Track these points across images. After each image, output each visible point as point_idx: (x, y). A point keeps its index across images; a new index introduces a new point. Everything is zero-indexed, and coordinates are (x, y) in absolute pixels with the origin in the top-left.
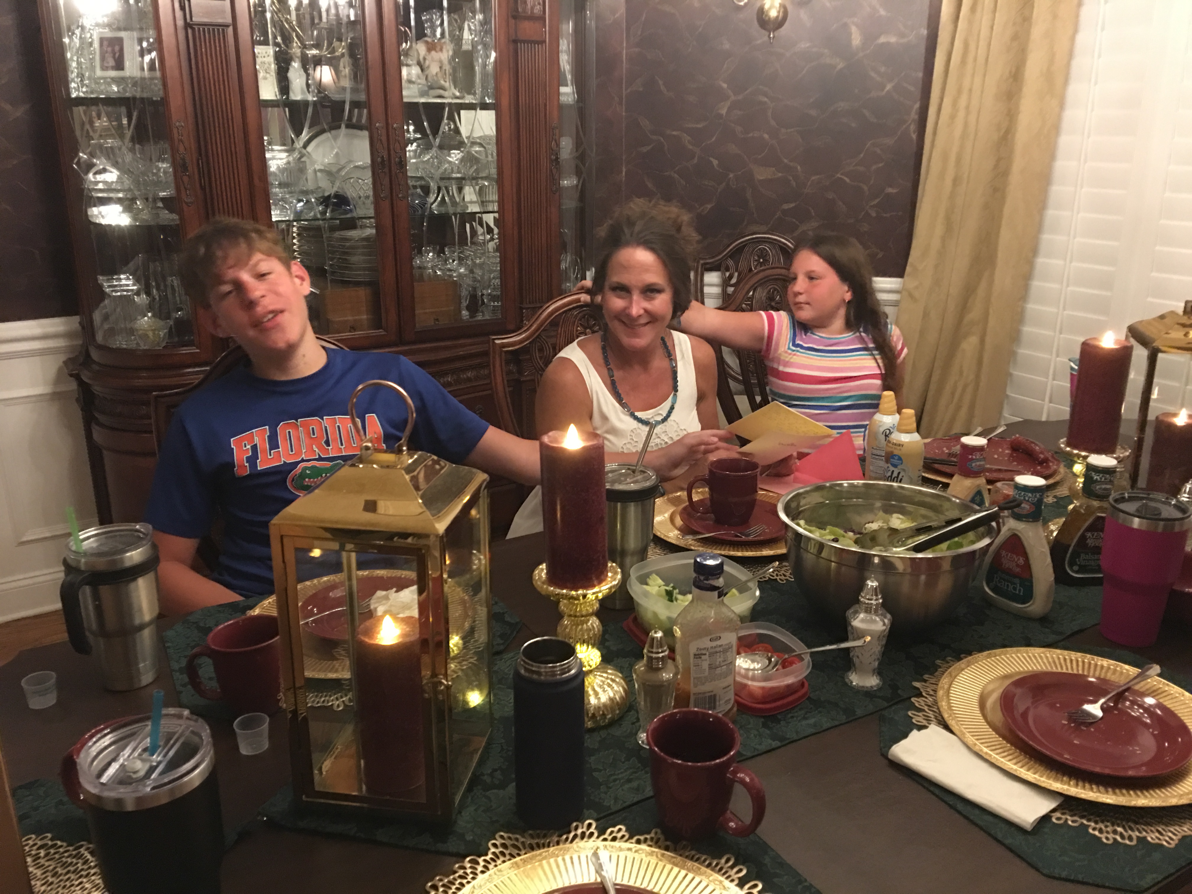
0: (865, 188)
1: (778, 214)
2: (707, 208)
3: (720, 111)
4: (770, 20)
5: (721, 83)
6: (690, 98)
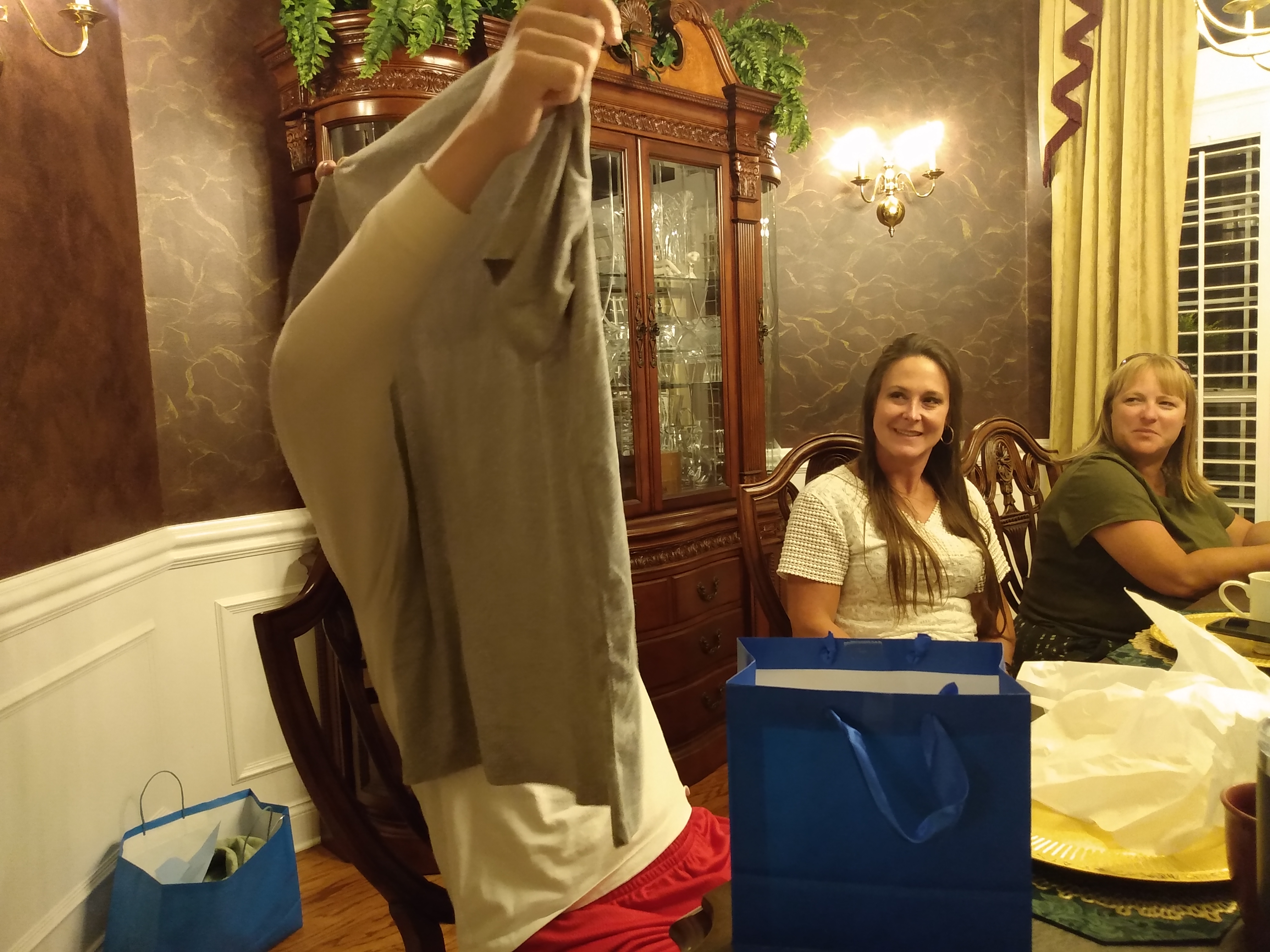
0: (987, 360)
2: (841, 386)
3: (848, 298)
4: (890, 217)
5: (847, 272)
6: (820, 287)
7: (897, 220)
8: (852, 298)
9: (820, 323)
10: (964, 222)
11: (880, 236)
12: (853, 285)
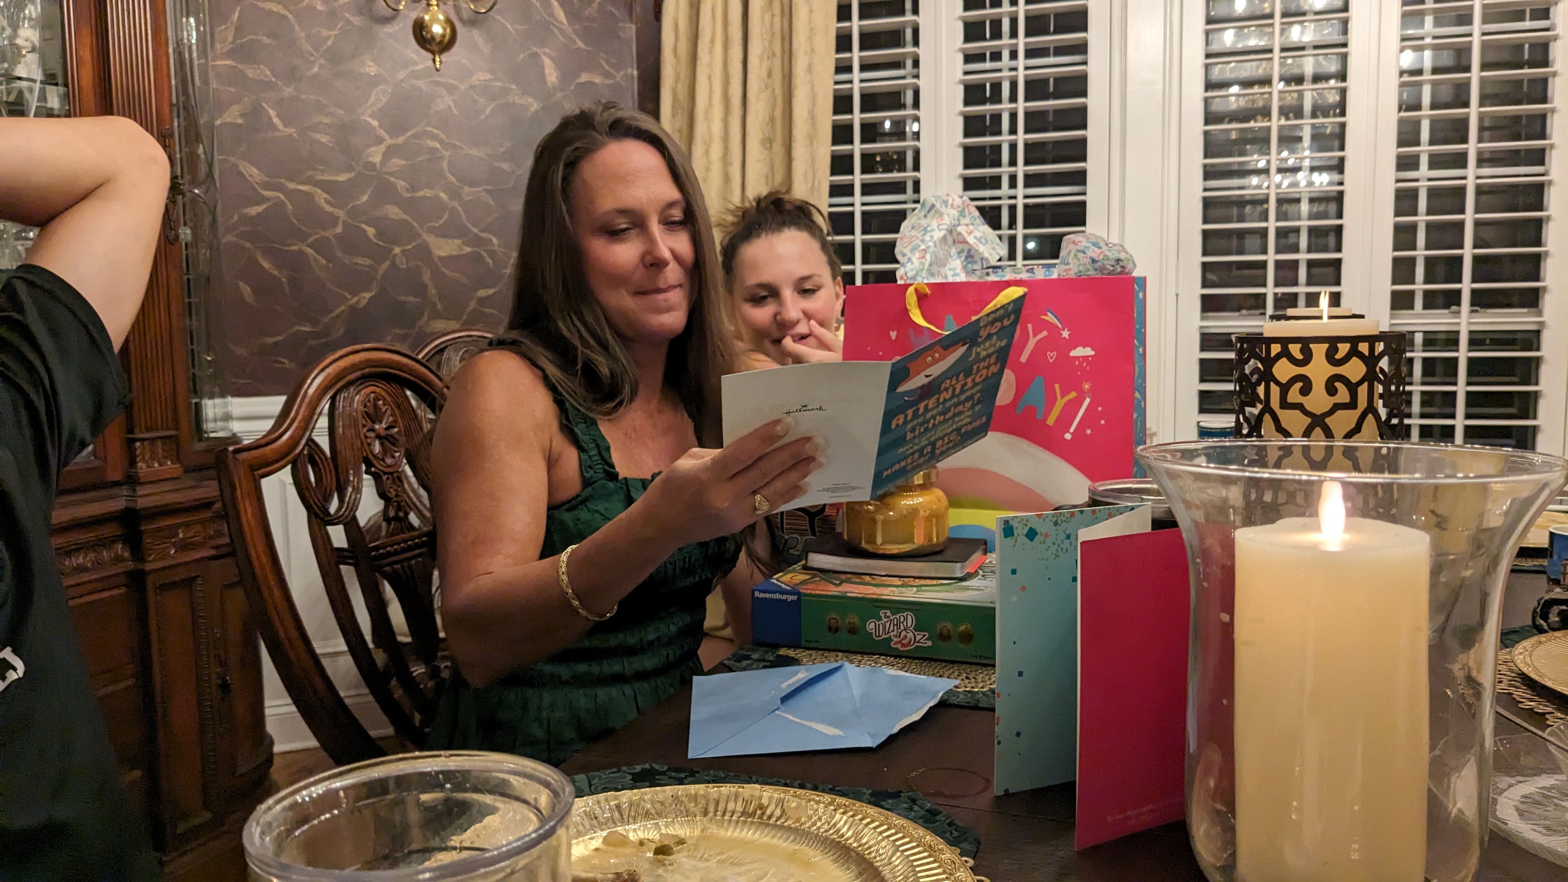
1: (472, 304)
2: (364, 298)
3: (370, 159)
4: (433, 38)
5: (368, 119)
6: (324, 139)
8: (377, 159)
9: (325, 195)
10: (547, 61)
11: (419, 67)
12: (380, 141)
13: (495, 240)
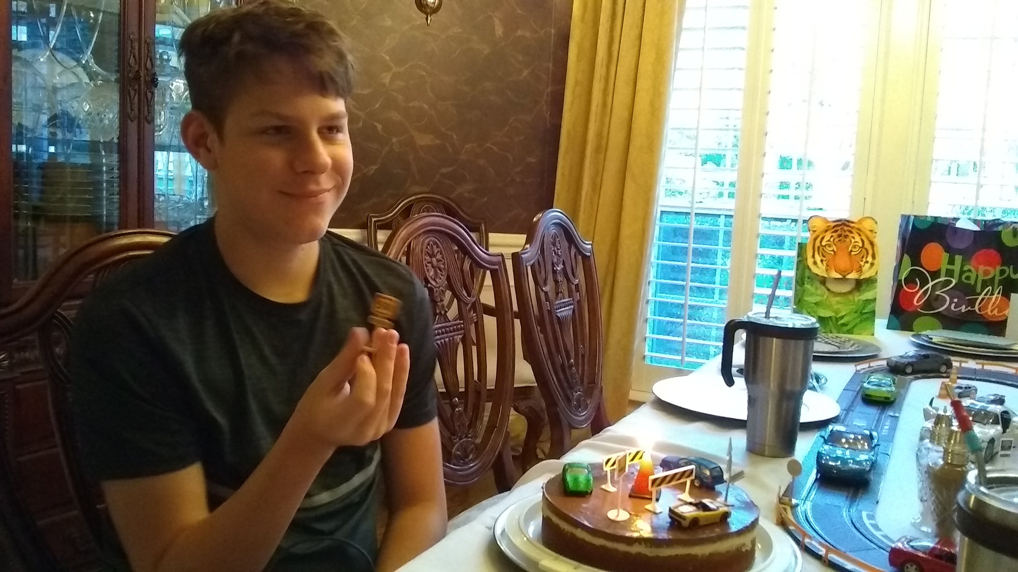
0: (511, 158)
1: (438, 176)
3: (383, 81)
4: (427, 5)
5: (384, 55)
7: (435, 10)
8: (387, 81)
9: (354, 103)
10: (497, 22)
11: (418, 23)
12: (389, 69)
13: (455, 136)
